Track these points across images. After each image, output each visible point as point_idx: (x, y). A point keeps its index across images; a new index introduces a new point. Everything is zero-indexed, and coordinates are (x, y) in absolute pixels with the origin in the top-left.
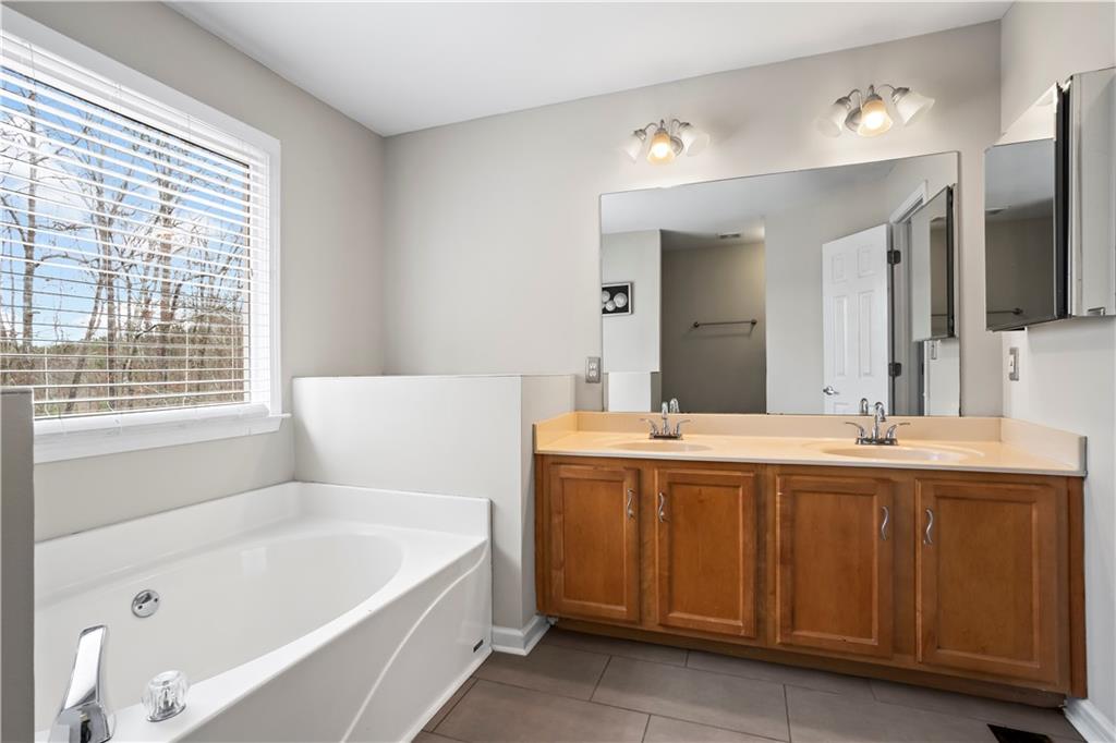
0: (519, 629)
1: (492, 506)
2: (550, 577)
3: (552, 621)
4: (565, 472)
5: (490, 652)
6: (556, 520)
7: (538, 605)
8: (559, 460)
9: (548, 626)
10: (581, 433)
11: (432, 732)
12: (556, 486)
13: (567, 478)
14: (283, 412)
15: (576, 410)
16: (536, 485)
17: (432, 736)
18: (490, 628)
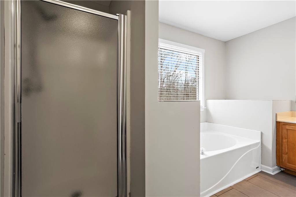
0: (271, 167)
1: (262, 133)
2: (282, 156)
3: (282, 169)
4: (288, 127)
5: (261, 171)
6: (284, 141)
7: (277, 163)
8: (285, 124)
9: (281, 171)
10: (293, 118)
11: (247, 181)
12: (285, 131)
13: (289, 129)
14: (205, 107)
15: (291, 111)
16: (277, 130)
17: (247, 182)
18: (261, 165)
